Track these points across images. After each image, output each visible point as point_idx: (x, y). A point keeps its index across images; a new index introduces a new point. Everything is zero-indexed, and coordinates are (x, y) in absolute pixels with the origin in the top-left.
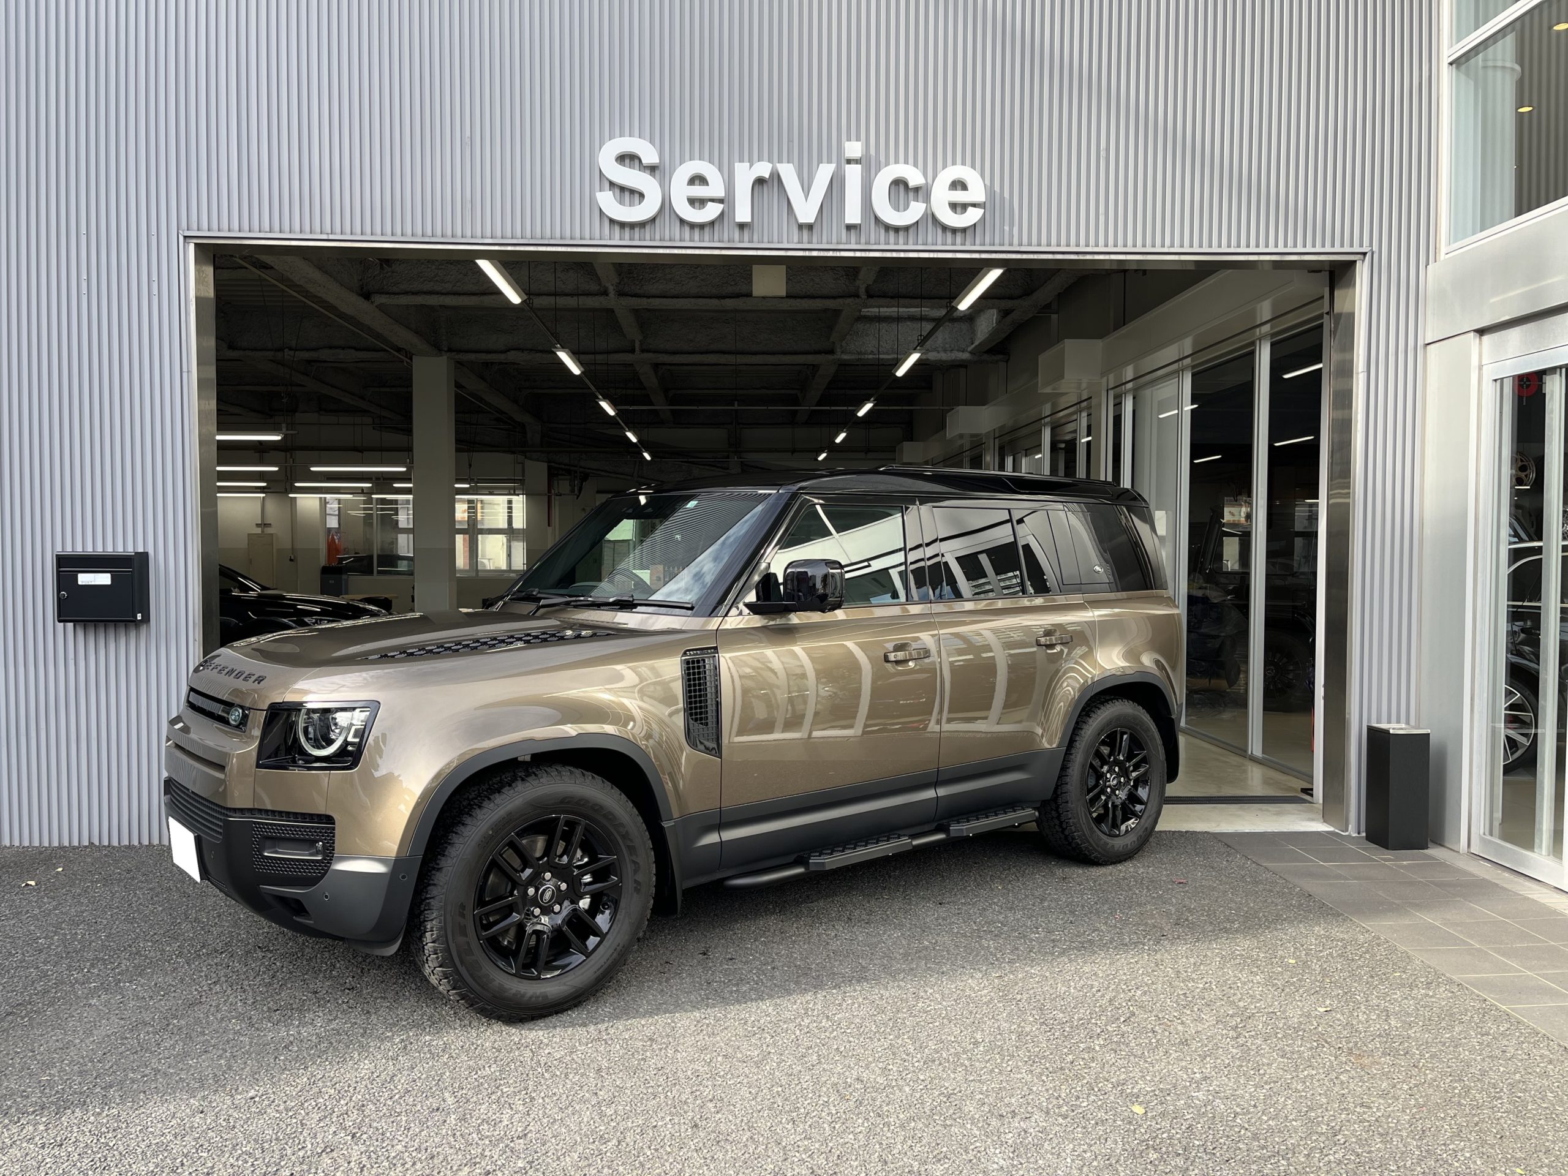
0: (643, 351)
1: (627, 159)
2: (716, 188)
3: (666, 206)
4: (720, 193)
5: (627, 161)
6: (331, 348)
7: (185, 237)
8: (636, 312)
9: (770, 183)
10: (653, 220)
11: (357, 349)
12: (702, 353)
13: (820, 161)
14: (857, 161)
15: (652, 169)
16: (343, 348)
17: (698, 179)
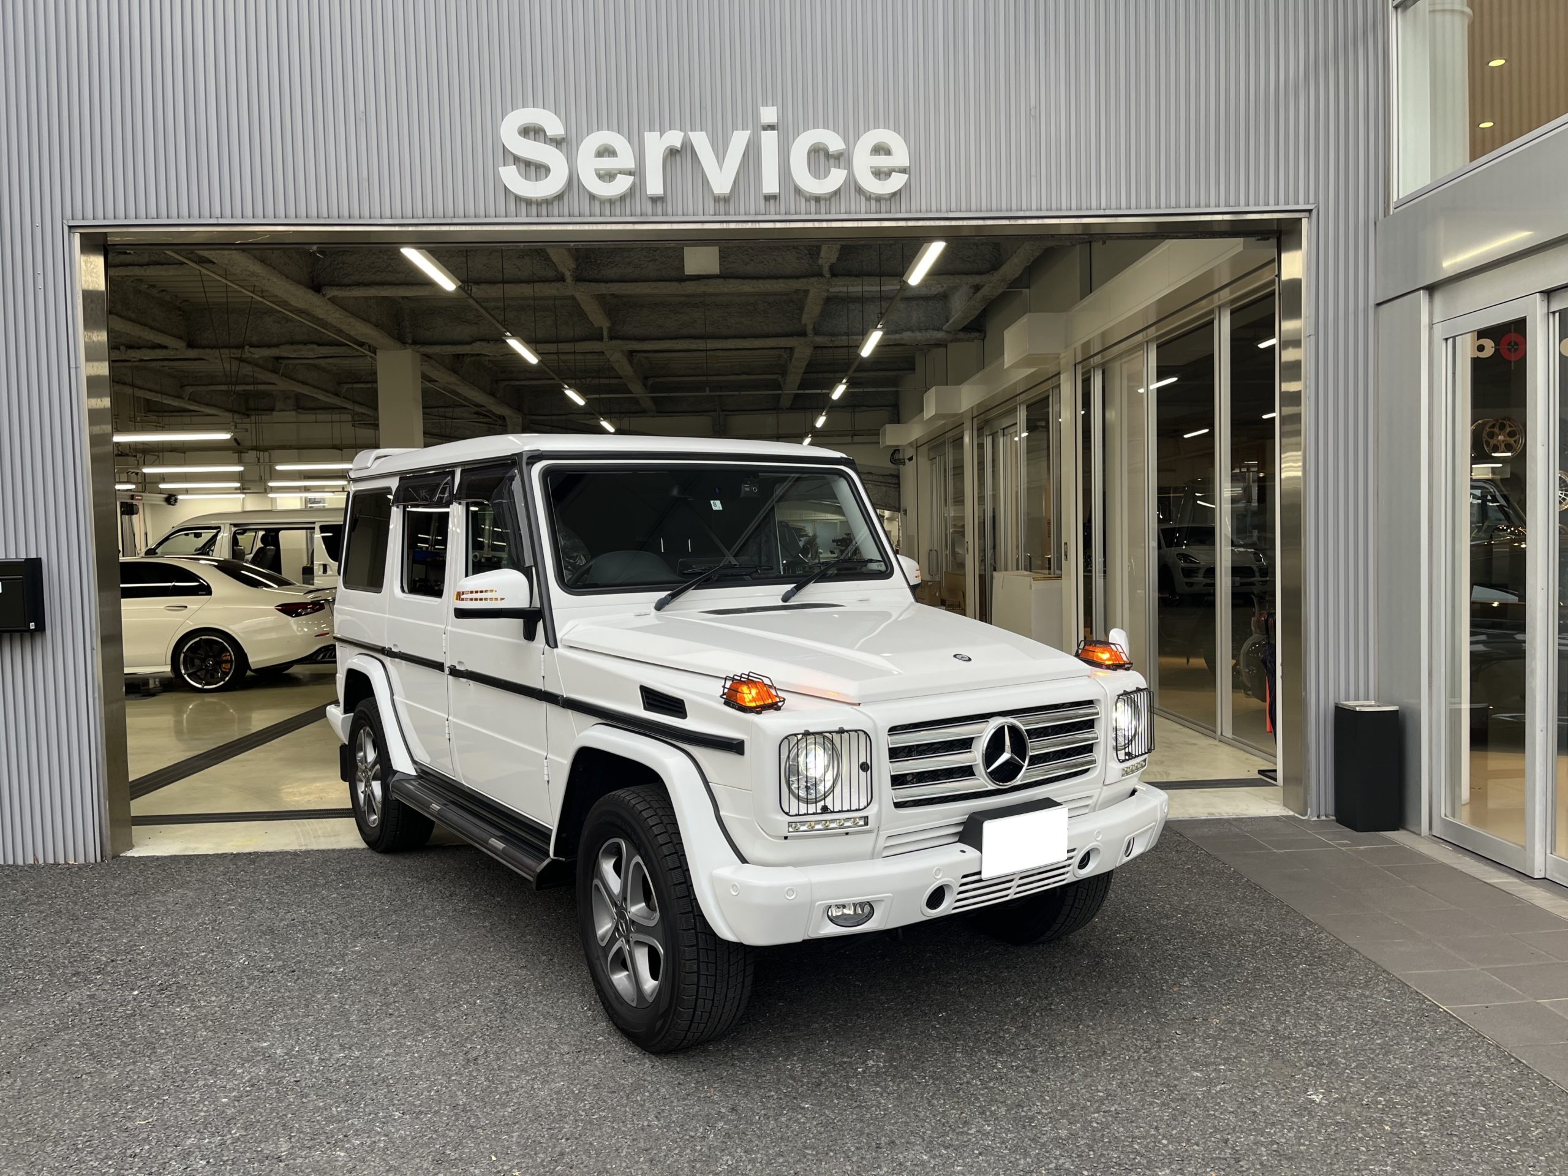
0: (611, 338)
1: (530, 132)
2: (626, 159)
3: (573, 182)
4: (631, 165)
5: (532, 134)
6: (292, 344)
7: (70, 227)
8: (601, 298)
9: (683, 152)
10: (559, 197)
11: (319, 345)
12: (671, 339)
13: (735, 128)
14: (771, 127)
15: (557, 142)
16: (305, 344)
17: (607, 152)
